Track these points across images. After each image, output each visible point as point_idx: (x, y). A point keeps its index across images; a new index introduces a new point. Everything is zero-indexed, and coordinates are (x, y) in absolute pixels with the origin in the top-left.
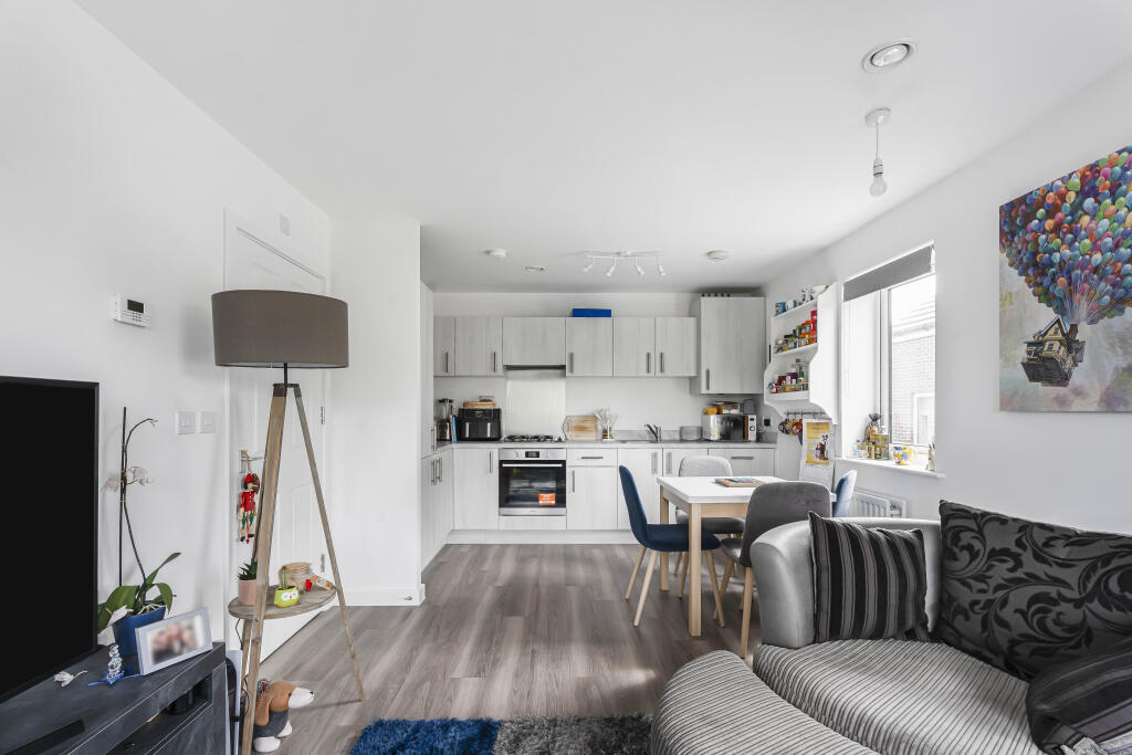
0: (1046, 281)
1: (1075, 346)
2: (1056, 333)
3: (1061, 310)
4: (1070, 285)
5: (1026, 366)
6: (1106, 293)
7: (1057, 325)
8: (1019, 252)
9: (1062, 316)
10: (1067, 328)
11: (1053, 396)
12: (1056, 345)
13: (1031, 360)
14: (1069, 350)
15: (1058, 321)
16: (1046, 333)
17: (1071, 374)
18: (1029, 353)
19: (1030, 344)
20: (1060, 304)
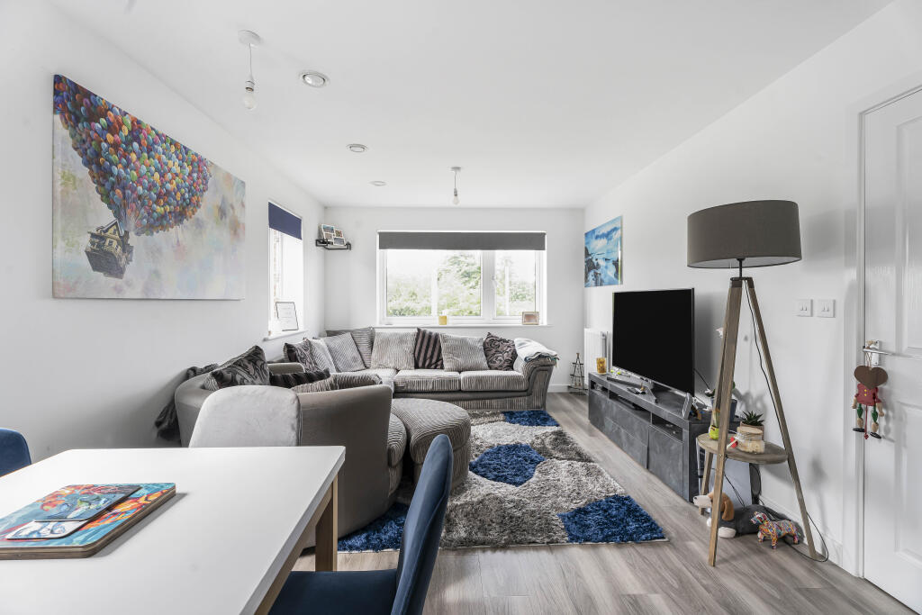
0: (108, 185)
1: (127, 248)
2: (114, 233)
3: (117, 214)
4: (124, 198)
5: (90, 255)
6: (145, 217)
7: (115, 227)
8: (84, 142)
9: (120, 221)
10: (122, 233)
11: (112, 285)
12: (115, 244)
13: (95, 251)
14: (124, 250)
15: (116, 224)
16: (107, 230)
17: (124, 269)
18: (93, 243)
19: (93, 235)
20: (118, 210)
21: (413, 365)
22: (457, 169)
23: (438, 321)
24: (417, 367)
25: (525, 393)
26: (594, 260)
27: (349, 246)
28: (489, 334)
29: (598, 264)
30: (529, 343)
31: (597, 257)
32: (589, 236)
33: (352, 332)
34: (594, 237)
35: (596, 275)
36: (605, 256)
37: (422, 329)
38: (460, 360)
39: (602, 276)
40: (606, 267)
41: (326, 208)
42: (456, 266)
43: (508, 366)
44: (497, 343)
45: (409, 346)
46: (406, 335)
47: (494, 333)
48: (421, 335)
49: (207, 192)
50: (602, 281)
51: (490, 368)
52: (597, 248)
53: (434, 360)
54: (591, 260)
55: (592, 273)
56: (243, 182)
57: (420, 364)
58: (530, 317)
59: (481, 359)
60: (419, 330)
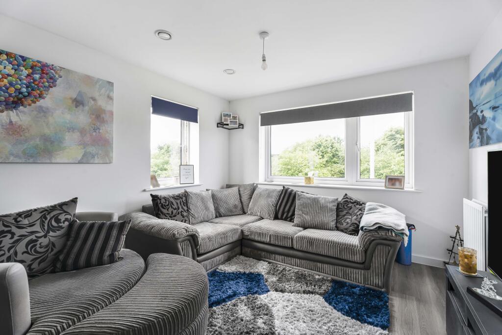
21: (272, 216)
22: (263, 33)
23: (304, 181)
24: (276, 218)
25: (362, 266)
26: (479, 113)
27: (241, 126)
28: (346, 194)
29: (483, 117)
30: (381, 209)
31: (482, 108)
32: (474, 85)
33: (239, 187)
34: (479, 84)
35: (481, 131)
36: (492, 104)
37: (286, 187)
38: (308, 218)
39: (489, 132)
40: (494, 119)
41: (230, 102)
42: (393, 140)
43: (353, 230)
44: (350, 205)
45: (273, 200)
46: (274, 191)
47: (351, 195)
48: (284, 191)
49: (54, 89)
50: (489, 138)
51: (337, 229)
52: (482, 96)
53: (290, 214)
54: (476, 114)
55: (477, 130)
56: (109, 83)
57: (279, 216)
58: (394, 181)
59: (330, 219)
60: (284, 187)
